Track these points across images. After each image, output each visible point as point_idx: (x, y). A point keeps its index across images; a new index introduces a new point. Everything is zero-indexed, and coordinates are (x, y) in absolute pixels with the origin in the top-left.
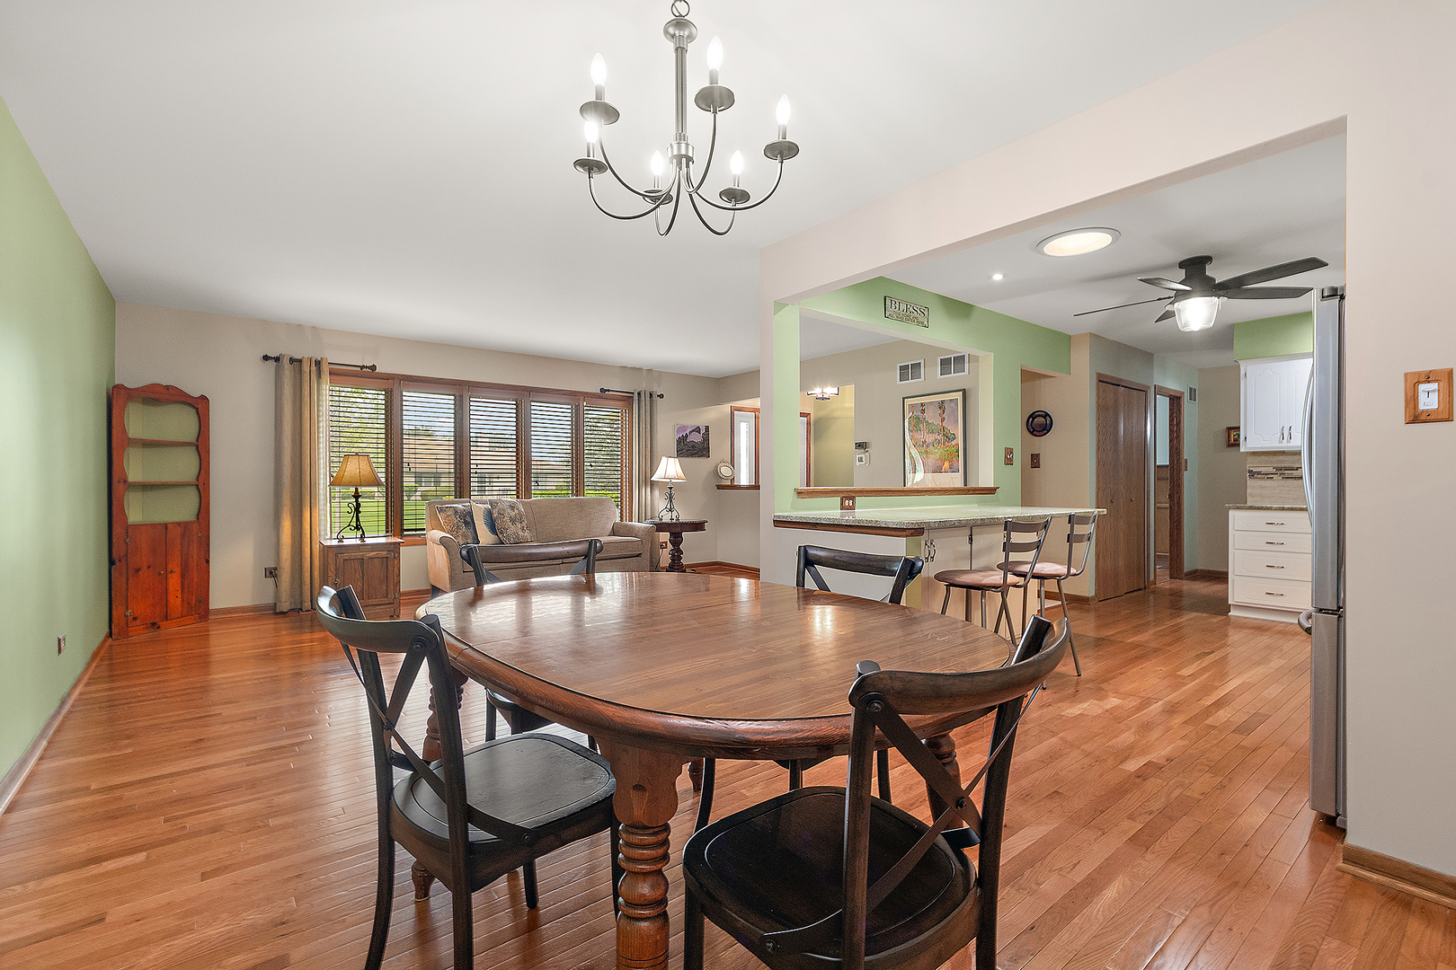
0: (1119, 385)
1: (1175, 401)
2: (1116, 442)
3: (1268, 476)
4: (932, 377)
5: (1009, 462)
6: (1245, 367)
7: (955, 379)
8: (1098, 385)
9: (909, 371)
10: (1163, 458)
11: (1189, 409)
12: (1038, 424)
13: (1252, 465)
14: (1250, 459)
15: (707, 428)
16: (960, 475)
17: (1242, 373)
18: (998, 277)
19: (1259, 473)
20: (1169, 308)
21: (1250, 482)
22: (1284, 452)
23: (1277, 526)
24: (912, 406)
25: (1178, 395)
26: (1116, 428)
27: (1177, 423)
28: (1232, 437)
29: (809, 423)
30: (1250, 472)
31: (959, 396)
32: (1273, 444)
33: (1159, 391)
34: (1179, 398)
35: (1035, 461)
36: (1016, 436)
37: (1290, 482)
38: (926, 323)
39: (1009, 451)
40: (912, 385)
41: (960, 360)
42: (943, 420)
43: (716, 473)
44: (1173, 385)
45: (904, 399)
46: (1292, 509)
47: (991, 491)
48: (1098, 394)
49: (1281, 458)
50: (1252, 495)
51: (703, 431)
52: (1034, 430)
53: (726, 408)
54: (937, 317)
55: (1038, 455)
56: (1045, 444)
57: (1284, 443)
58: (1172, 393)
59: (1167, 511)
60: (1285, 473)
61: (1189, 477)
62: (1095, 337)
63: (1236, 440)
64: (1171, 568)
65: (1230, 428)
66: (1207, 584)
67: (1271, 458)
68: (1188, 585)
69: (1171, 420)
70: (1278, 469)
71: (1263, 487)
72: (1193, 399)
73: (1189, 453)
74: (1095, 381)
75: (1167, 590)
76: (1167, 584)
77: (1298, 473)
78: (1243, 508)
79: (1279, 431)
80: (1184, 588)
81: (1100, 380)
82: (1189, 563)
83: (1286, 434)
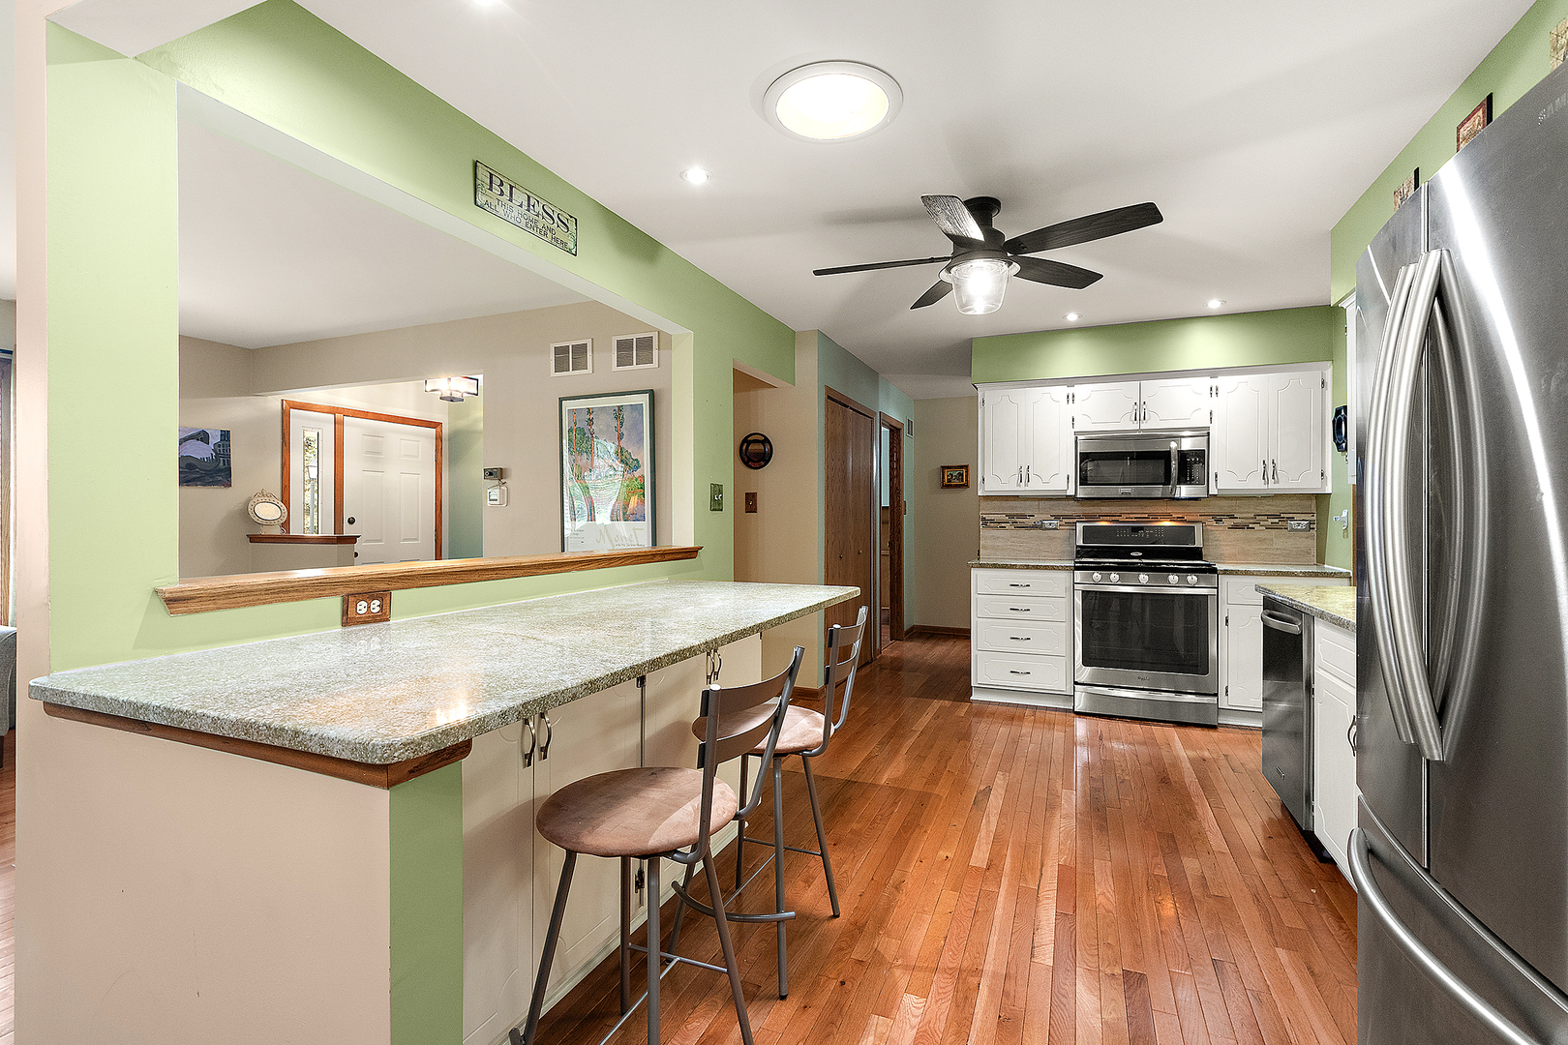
0: (847, 407)
1: (895, 432)
2: (845, 477)
3: (999, 525)
4: (603, 368)
5: (716, 505)
6: (983, 392)
7: (637, 373)
8: (827, 402)
9: (569, 357)
10: (886, 503)
11: (908, 443)
12: (754, 452)
13: (988, 511)
14: (983, 504)
15: (225, 435)
16: (646, 525)
17: (980, 400)
18: (697, 176)
19: (992, 521)
20: (944, 276)
21: (983, 532)
23: (1020, 588)
24: (573, 412)
25: (898, 426)
26: (845, 462)
27: (898, 459)
28: (957, 477)
29: (439, 438)
30: (984, 519)
31: (644, 400)
32: (1010, 486)
33: (885, 421)
34: (899, 430)
35: (750, 503)
36: (726, 469)
37: (1022, 532)
38: (571, 245)
39: (717, 490)
40: (574, 379)
41: (645, 345)
42: (620, 437)
43: (245, 514)
44: (895, 415)
45: (561, 400)
46: (1028, 567)
47: (690, 553)
48: (826, 416)
49: (1012, 503)
50: (985, 548)
51: (215, 439)
52: (750, 460)
53: (273, 402)
54: (592, 238)
55: (754, 495)
56: (765, 480)
57: (1023, 487)
58: (893, 424)
59: (887, 561)
60: (1018, 521)
61: (908, 522)
62: (824, 338)
63: (949, 481)
64: (891, 628)
65: (943, 468)
66: (928, 645)
67: (1004, 504)
68: (912, 650)
69: (891, 456)
70: (1011, 516)
71: (996, 538)
72: (910, 432)
73: (908, 494)
74: (824, 396)
75: (893, 660)
76: (889, 650)
77: (1030, 521)
78: (982, 566)
79: (1017, 472)
80: (908, 655)
81: (829, 397)
82: (911, 618)
83: (1024, 476)
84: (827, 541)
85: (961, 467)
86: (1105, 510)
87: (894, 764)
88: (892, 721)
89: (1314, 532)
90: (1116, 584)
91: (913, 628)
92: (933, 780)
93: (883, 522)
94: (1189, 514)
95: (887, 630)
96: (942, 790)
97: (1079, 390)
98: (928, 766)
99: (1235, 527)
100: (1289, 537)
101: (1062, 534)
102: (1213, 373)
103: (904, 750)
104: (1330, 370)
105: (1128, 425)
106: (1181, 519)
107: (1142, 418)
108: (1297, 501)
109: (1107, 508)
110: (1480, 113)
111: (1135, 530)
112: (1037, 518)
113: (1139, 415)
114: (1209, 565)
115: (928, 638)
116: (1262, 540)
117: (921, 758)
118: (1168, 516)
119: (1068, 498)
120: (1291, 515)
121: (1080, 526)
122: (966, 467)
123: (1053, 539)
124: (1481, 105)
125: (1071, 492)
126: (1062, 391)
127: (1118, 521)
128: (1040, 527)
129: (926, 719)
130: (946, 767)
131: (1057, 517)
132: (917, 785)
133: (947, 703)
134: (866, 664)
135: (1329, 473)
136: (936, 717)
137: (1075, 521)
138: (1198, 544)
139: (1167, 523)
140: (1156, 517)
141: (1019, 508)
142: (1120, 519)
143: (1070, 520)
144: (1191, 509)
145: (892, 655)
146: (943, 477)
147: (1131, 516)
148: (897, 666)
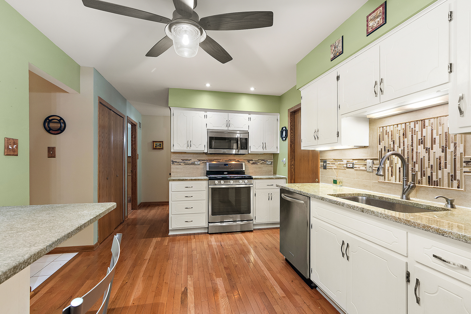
0: (111, 110)
1: (134, 126)
2: (110, 142)
3: (178, 163)
5: (11, 152)
6: (173, 110)
8: (99, 105)
10: (130, 154)
11: (139, 132)
13: (174, 158)
14: (172, 155)
19: (176, 162)
21: (172, 166)
22: (186, 152)
23: (189, 188)
25: (135, 124)
27: (135, 137)
28: (158, 146)
30: (173, 161)
34: (135, 125)
35: (52, 152)
37: (187, 166)
39: (12, 142)
44: (134, 119)
46: (192, 180)
48: (98, 112)
49: (184, 155)
50: (173, 172)
52: (50, 130)
55: (53, 148)
57: (188, 149)
58: (133, 122)
59: (130, 178)
60: (185, 162)
61: (139, 162)
62: (97, 73)
63: (156, 147)
64: (132, 205)
65: (154, 142)
66: (148, 210)
67: (181, 155)
68: (141, 213)
69: (132, 136)
70: (183, 160)
71: (177, 168)
72: (140, 127)
73: (139, 151)
74: (97, 102)
75: (134, 220)
76: (132, 215)
77: (190, 162)
78: (174, 180)
79: (186, 143)
80: (140, 216)
81: (100, 103)
82: (141, 199)
83: (189, 145)
84: (99, 172)
85: (160, 142)
86: (215, 158)
87: (136, 287)
88: (134, 256)
89: (272, 165)
90: (222, 184)
91: (141, 203)
92: (158, 293)
93: (128, 162)
94: (241, 159)
95: (130, 205)
96: (164, 299)
97: (209, 114)
98: (155, 282)
99: (253, 164)
100: (266, 167)
101: (202, 166)
102: (249, 113)
103: (141, 274)
104: (279, 116)
105: (224, 128)
106: (238, 161)
107: (229, 126)
108: (269, 156)
109: (216, 157)
110: (381, 8)
111: (225, 165)
112: (193, 161)
113: (228, 125)
114: (250, 177)
115: (148, 207)
116: (260, 168)
117: (151, 277)
118: (234, 160)
119: (204, 153)
120: (267, 160)
121: (208, 164)
122: (162, 142)
123: (198, 168)
124: (381, 5)
125: (206, 151)
126: (203, 113)
127: (219, 162)
128: (193, 164)
129: (151, 250)
130: (163, 280)
131: (199, 160)
132: (150, 301)
133: (159, 239)
134: (121, 223)
135: (278, 147)
136: (155, 248)
137: (206, 162)
138: (244, 169)
139: (233, 162)
140: (231, 160)
141: (186, 157)
142: (220, 161)
143: (204, 162)
144: (241, 158)
145: (133, 217)
146: (153, 145)
147: (224, 160)
148: (134, 223)
